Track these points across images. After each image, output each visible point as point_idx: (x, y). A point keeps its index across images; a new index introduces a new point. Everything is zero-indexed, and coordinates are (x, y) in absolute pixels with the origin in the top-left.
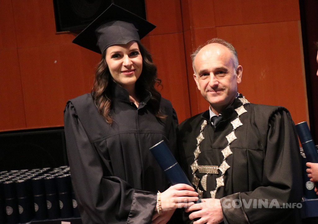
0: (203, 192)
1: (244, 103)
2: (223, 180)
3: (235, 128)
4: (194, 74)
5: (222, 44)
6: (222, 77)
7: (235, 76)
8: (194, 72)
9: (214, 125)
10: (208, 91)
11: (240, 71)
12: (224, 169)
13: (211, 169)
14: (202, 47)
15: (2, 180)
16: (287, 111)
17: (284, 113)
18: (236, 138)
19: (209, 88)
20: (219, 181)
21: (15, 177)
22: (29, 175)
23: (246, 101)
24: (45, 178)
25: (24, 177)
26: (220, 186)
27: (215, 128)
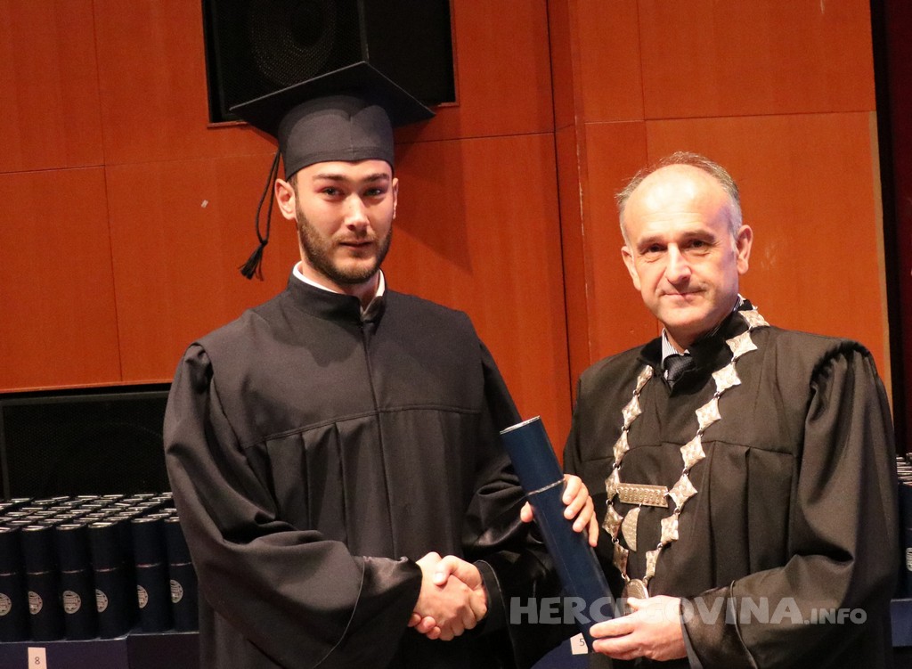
0: (627, 551)
1: (752, 325)
2: (676, 523)
3: (720, 389)
4: (624, 249)
5: (699, 167)
6: (701, 258)
7: (732, 253)
8: (626, 241)
9: (671, 378)
10: (663, 293)
11: (746, 240)
12: (681, 496)
13: (651, 494)
14: (646, 174)
15: (55, 520)
16: (865, 353)
17: (858, 356)
18: (719, 417)
19: (665, 284)
20: (667, 527)
21: (89, 513)
22: (124, 510)
23: (758, 319)
24: (168, 517)
25: (112, 515)
26: (669, 539)
27: (672, 386)
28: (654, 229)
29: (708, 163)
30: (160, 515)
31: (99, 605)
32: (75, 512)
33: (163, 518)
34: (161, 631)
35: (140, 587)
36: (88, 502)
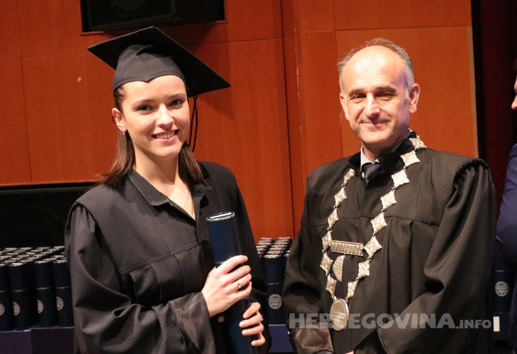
0: (336, 281)
1: (417, 147)
2: (368, 266)
3: (396, 185)
4: (341, 95)
5: (388, 47)
6: (387, 102)
7: (407, 100)
8: (342, 90)
9: (366, 177)
10: (362, 122)
11: (415, 93)
12: (372, 249)
13: (353, 248)
14: (355, 51)
16: (486, 167)
17: (481, 169)
18: (395, 202)
19: (363, 117)
20: (362, 268)
21: (10, 258)
22: (31, 256)
23: (420, 144)
24: (55, 261)
25: (23, 259)
26: (363, 275)
27: (367, 182)
28: (359, 84)
29: (394, 46)
30: (51, 259)
31: (15, 311)
32: (3, 257)
33: (52, 261)
34: (51, 326)
35: (39, 301)
36: (11, 252)
